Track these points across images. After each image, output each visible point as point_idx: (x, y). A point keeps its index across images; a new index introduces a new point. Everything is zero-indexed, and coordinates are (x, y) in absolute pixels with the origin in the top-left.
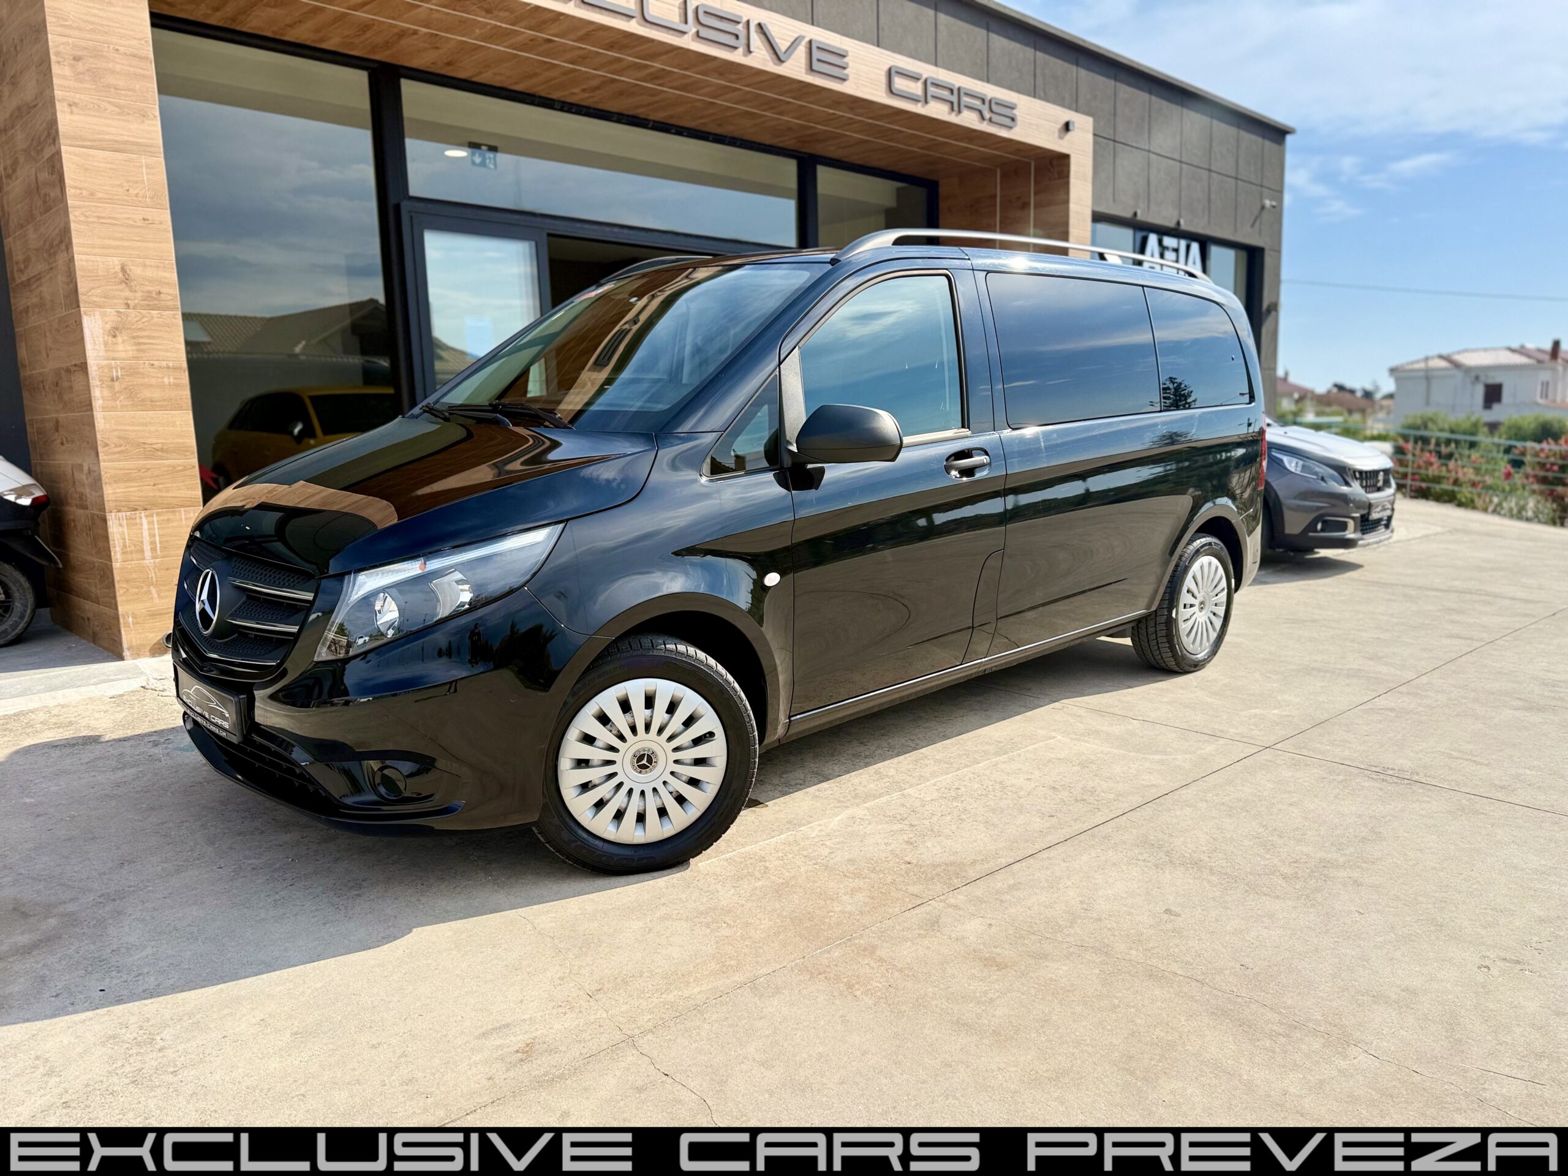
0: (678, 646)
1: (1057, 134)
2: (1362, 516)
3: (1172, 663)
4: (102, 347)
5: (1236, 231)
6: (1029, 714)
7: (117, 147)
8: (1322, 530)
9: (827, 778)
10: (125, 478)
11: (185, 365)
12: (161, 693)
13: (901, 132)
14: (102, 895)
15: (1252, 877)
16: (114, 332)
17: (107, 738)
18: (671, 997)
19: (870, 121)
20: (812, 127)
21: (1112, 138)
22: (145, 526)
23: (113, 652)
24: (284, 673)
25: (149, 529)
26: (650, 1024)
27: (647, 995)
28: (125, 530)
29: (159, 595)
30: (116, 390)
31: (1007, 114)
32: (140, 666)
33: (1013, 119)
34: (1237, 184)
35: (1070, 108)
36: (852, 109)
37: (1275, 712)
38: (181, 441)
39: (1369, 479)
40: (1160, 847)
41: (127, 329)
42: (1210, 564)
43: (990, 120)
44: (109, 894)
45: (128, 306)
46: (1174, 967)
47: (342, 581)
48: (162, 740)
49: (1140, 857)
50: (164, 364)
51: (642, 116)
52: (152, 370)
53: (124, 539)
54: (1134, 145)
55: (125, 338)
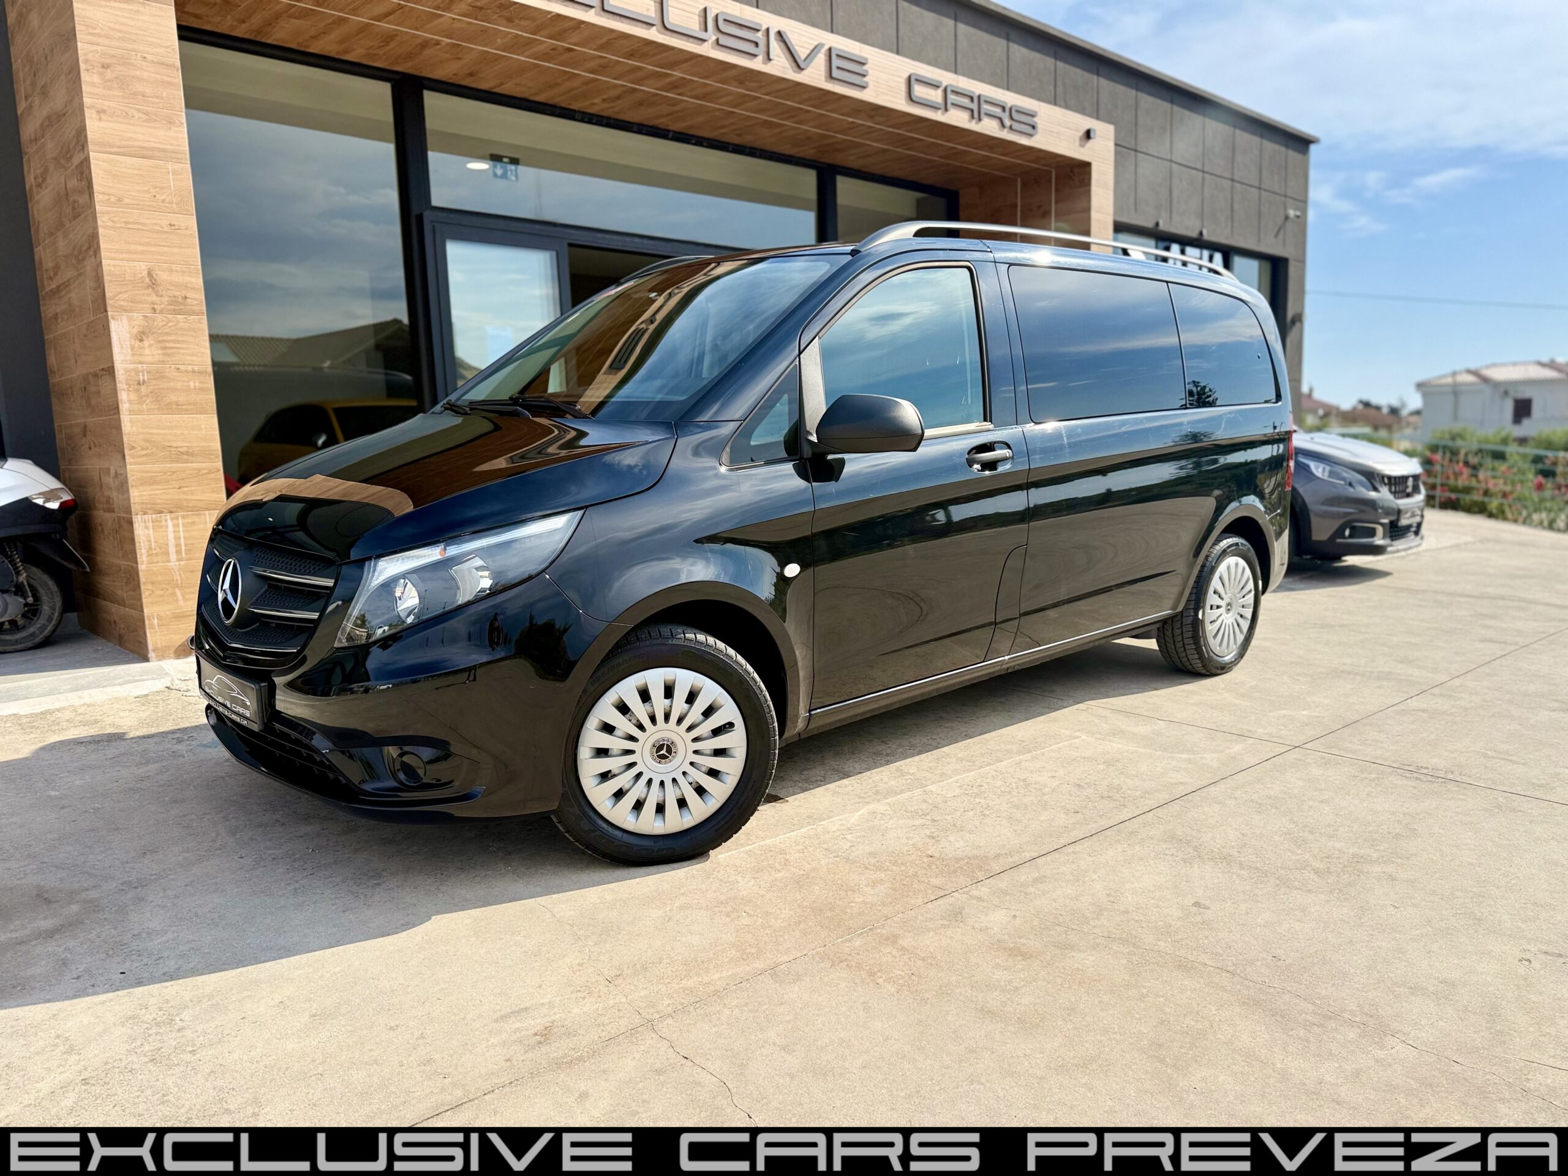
0: (698, 636)
1: (1078, 142)
2: (1391, 523)
3: (1198, 666)
4: (129, 351)
5: (1259, 241)
6: (1053, 714)
7: (143, 153)
8: (1351, 536)
9: (847, 775)
10: (152, 481)
11: (210, 369)
12: (186, 693)
13: (921, 140)
14: (125, 883)
15: (1283, 872)
16: (141, 337)
17: (131, 735)
18: (690, 983)
19: (890, 129)
20: (832, 136)
21: (1134, 147)
22: (171, 529)
23: (138, 654)
24: (303, 661)
25: (174, 532)
26: (669, 1008)
27: (667, 981)
28: (151, 532)
29: (184, 597)
30: (143, 394)
31: (1028, 122)
32: (165, 667)
33: (1034, 127)
34: (1260, 194)
35: (1091, 116)
36: (871, 117)
37: (1304, 713)
38: (206, 444)
39: (1398, 484)
40: (1188, 843)
41: (153, 333)
42: (1237, 565)
43: (1011, 127)
44: (130, 881)
45: (154, 310)
46: (1204, 958)
47: (362, 568)
48: (186, 737)
49: (1167, 852)
50: (190, 368)
51: (662, 127)
52: (176, 374)
53: (149, 541)
54: (1155, 154)
55: (152, 342)
